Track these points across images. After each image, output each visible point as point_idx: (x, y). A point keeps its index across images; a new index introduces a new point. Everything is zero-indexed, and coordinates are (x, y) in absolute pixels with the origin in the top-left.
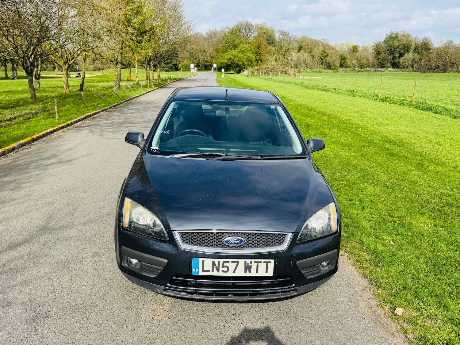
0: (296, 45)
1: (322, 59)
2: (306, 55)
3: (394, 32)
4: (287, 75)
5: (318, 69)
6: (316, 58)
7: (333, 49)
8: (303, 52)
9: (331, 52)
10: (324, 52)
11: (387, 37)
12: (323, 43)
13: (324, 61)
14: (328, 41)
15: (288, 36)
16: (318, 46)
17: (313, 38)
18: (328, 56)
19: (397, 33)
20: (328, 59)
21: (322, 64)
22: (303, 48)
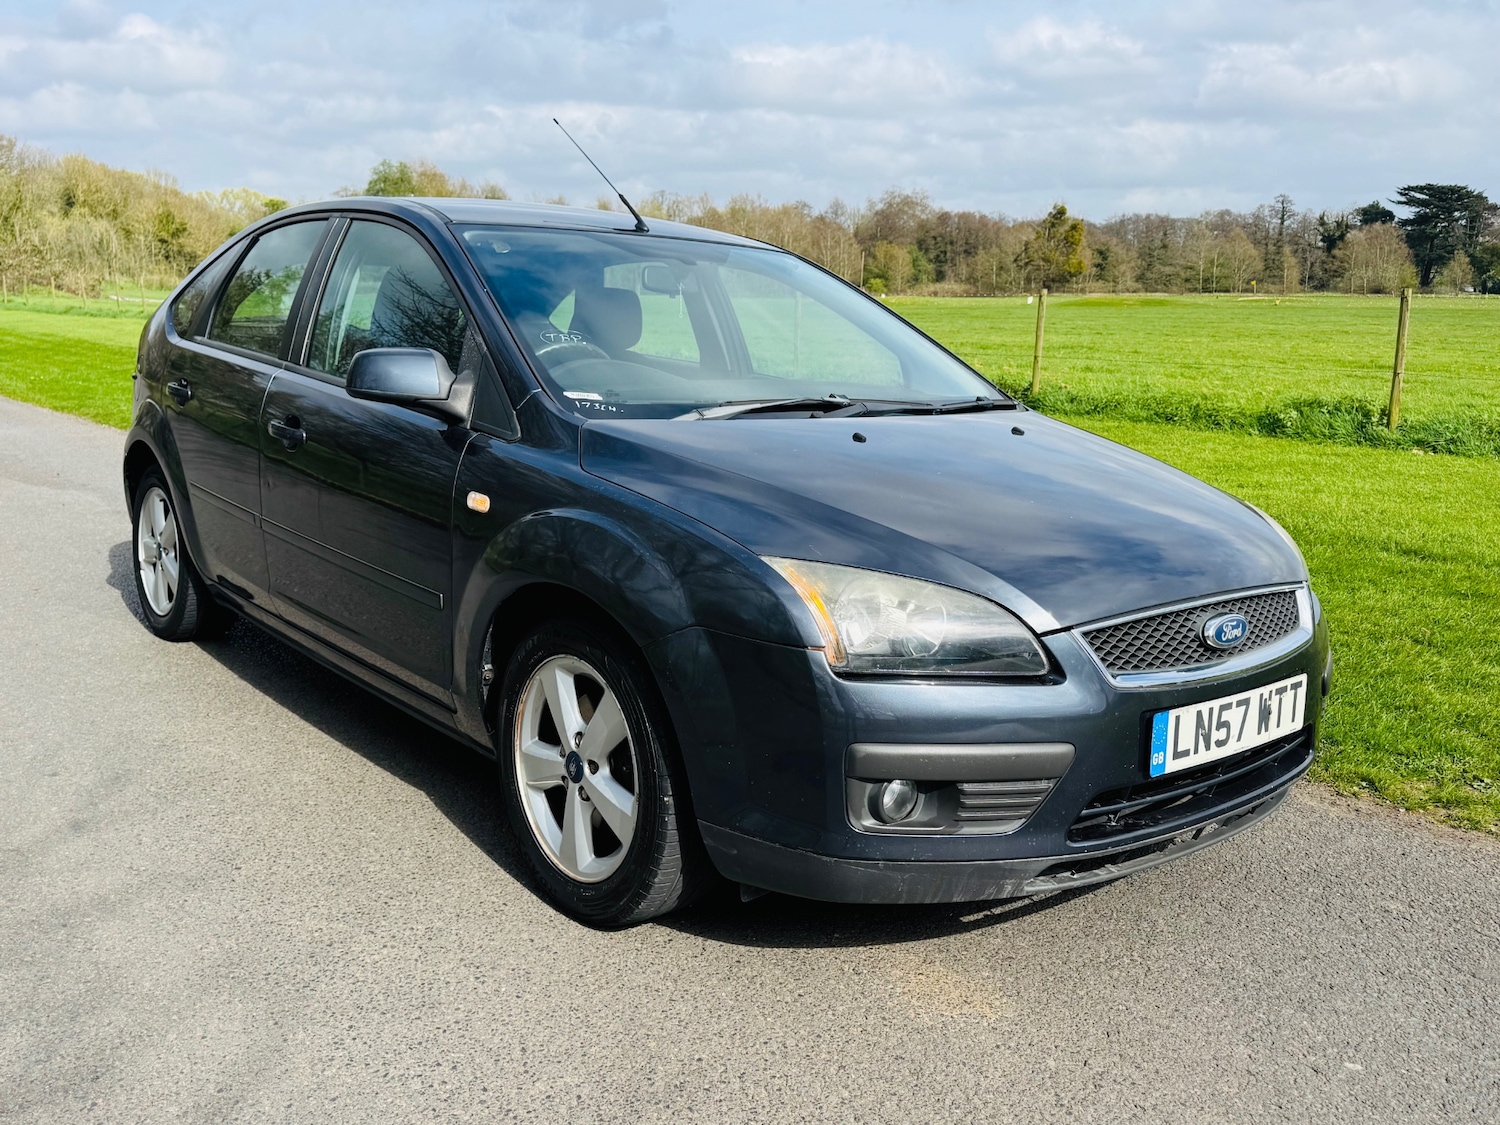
0: (52, 188)
1: (163, 241)
2: (101, 226)
3: (395, 163)
4: (61, 293)
5: (156, 278)
6: (142, 238)
7: (200, 207)
8: (83, 216)
9: (192, 220)
10: (167, 218)
11: (376, 177)
12: (157, 187)
13: (175, 249)
14: (175, 181)
15: (11, 151)
16: (141, 195)
17: (116, 166)
18: (185, 229)
19: (403, 168)
20: (188, 243)
21: (167, 257)
22: (82, 199)
